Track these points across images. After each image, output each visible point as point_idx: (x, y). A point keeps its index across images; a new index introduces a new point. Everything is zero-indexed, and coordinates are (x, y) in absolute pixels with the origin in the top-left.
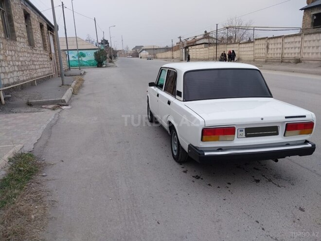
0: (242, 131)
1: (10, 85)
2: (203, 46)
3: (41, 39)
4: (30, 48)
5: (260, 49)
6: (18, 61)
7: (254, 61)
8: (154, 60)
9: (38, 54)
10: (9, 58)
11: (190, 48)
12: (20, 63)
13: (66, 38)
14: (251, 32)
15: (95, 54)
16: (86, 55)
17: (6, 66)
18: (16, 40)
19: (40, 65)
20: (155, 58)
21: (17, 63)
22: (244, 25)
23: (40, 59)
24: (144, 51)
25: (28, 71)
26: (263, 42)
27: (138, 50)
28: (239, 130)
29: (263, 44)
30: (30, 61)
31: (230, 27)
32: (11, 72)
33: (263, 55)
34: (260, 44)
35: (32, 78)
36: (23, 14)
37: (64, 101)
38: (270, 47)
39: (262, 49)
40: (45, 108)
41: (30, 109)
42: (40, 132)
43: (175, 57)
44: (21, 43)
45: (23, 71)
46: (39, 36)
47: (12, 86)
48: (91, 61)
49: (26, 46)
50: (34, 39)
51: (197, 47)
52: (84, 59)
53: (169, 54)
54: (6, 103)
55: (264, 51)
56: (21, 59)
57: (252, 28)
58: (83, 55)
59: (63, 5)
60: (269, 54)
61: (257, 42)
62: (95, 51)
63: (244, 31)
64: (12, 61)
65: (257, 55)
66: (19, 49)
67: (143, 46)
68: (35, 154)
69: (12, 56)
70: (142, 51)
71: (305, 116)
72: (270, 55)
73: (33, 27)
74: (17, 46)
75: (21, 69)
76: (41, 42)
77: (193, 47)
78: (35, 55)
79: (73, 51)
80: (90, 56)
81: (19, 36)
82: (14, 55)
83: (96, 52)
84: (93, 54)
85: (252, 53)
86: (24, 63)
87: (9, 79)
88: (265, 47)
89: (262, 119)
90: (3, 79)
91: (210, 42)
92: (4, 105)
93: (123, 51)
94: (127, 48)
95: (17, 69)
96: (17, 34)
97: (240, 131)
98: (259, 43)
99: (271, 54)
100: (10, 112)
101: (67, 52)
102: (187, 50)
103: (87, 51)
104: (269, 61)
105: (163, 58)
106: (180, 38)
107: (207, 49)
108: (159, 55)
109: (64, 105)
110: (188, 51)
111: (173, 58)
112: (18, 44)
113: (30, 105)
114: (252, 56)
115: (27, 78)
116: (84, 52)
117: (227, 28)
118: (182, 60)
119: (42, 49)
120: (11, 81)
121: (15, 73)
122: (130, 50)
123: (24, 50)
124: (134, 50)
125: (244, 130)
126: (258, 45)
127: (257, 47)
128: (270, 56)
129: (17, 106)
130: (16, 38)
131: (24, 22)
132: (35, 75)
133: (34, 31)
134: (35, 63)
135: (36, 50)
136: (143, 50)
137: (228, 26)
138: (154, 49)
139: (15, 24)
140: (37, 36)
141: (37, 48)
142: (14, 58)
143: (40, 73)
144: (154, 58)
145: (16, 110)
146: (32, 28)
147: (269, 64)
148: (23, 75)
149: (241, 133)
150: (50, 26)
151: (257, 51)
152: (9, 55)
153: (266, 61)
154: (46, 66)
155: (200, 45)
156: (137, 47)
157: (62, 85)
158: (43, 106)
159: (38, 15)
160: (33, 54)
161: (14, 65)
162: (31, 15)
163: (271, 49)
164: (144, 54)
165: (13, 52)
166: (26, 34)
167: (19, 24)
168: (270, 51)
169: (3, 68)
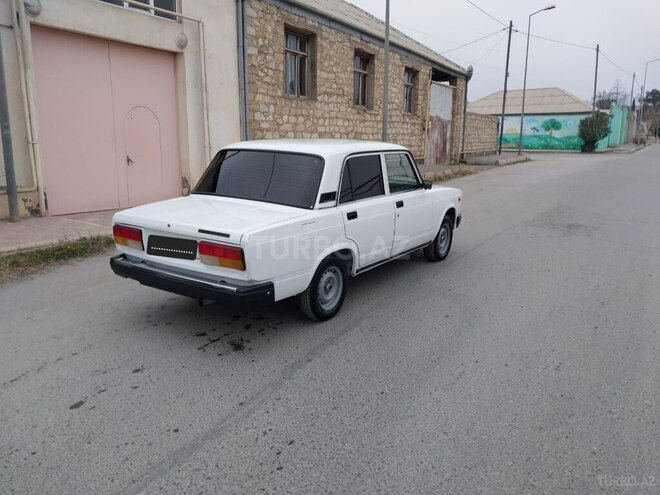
3: (401, 95)
4: (355, 112)
6: (312, 133)
9: (380, 121)
10: (287, 127)
12: (315, 136)
15: (583, 123)
16: (563, 125)
18: (316, 100)
21: (307, 136)
30: (347, 134)
36: (352, 55)
46: (397, 90)
48: (570, 138)
49: (343, 109)
50: (376, 95)
52: (556, 134)
56: (321, 129)
58: (556, 126)
59: (511, 26)
62: (583, 117)
64: (294, 131)
66: (319, 114)
69: (296, 124)
71: (228, 236)
73: (377, 75)
74: (315, 109)
76: (399, 100)
78: (367, 123)
79: (536, 118)
80: (570, 128)
81: (325, 93)
82: (303, 123)
83: (586, 119)
84: (578, 123)
86: (327, 136)
89: (169, 226)
96: (321, 89)
101: (500, 118)
103: (566, 117)
112: (319, 105)
116: (558, 119)
119: (396, 113)
123: (333, 114)
130: (316, 95)
131: (350, 68)
133: (378, 82)
135: (377, 115)
139: (321, 74)
140: (390, 89)
141: (380, 112)
142: (300, 128)
146: (373, 79)
150: (445, 70)
152: (287, 123)
159: (404, 53)
160: (365, 121)
162: (378, 57)
165: (301, 119)
166: (350, 90)
167: (334, 73)
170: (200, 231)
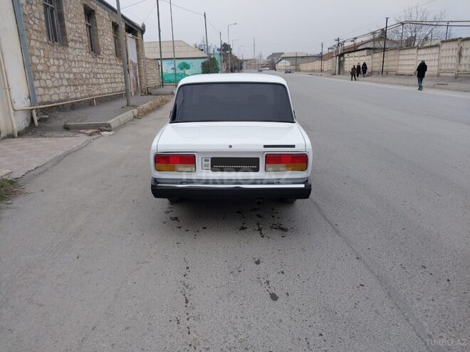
0: (208, 161)
1: (52, 103)
2: (365, 52)
3: (113, 44)
4: (91, 56)
5: (449, 57)
6: (69, 73)
7: (438, 76)
8: (295, 74)
9: (105, 64)
10: (54, 69)
11: (346, 55)
12: (72, 76)
13: (160, 41)
14: (443, 29)
15: (203, 64)
16: (191, 66)
17: (47, 79)
18: (68, 46)
19: (107, 78)
20: (298, 70)
21: (67, 76)
22: (430, 18)
23: (108, 71)
24: (283, 61)
25: (84, 86)
26: (454, 45)
27: (275, 58)
28: (203, 159)
29: (453, 49)
30: (89, 74)
31: (407, 22)
32: (56, 87)
33: (453, 67)
34: (449, 50)
35: (90, 96)
36: (82, 10)
37: (108, 126)
38: (464, 53)
39: (452, 57)
40: (82, 133)
41: (66, 133)
42: (50, 158)
43: (325, 70)
44: (77, 49)
45: (76, 86)
46: (109, 40)
47: (55, 104)
49: (84, 54)
50: (100, 43)
51: (356, 54)
52: (187, 72)
53: (317, 65)
54: (39, 125)
55: (454, 60)
56: (74, 70)
57: (446, 24)
58: (187, 67)
60: (461, 65)
61: (444, 46)
62: (203, 61)
63: (431, 28)
64: (58, 72)
65: (443, 67)
66: (71, 57)
67: (283, 53)
68: (20, 182)
69: (59, 66)
70: (281, 60)
71: (293, 146)
72: (463, 66)
73: (99, 28)
74: (68, 53)
75: (73, 83)
76: (112, 48)
77: (351, 54)
78: (99, 65)
80: (196, 68)
81: (72, 40)
82: (63, 65)
83: (205, 62)
84: (200, 65)
85: (436, 63)
86: (79, 76)
87: (51, 96)
88: (455, 53)
89: (230, 147)
90: (41, 95)
91: (376, 47)
92: (37, 127)
93: (254, 60)
94: (261, 57)
95: (65, 83)
96: (70, 37)
97: (205, 160)
98: (447, 48)
99: (465, 65)
100: (41, 136)
102: (342, 59)
103: (192, 61)
104: (461, 77)
105: (309, 71)
106: (338, 40)
107: (370, 57)
108: (303, 66)
109: (105, 131)
110: (344, 60)
111: (322, 71)
112: (70, 50)
113: (67, 128)
114: (436, 68)
115: (83, 95)
116: (188, 62)
117: (403, 24)
118: (335, 74)
119: (112, 57)
120: (55, 98)
121: (63, 89)
122: (265, 58)
123: (79, 58)
124: (270, 60)
125: (210, 159)
126: (446, 50)
127: (444, 54)
128: (462, 68)
129: (51, 129)
130: (67, 42)
131: (83, 21)
132: (97, 92)
133: (100, 33)
134: (99, 76)
135: (103, 59)
136: (283, 58)
137: (403, 20)
138: (296, 57)
139: (68, 25)
140: (106, 39)
141: (105, 56)
142: (62, 69)
143: (106, 90)
144: (296, 70)
145: (49, 134)
146: (97, 30)
147: (460, 81)
148: (76, 91)
149: (207, 163)
150: (131, 26)
151: (443, 61)
152: (54, 65)
153: (456, 77)
154: (117, 80)
155: (361, 51)
156: (274, 55)
157: (127, 105)
158: (82, 131)
159: (110, 11)
160: (97, 63)
161: (61, 79)
162: (97, 12)
163: (466, 57)
164: (283, 64)
165: (61, 62)
166: (86, 38)
167: (75, 24)
168: (463, 61)
169: (41, 81)
170: (265, 146)
